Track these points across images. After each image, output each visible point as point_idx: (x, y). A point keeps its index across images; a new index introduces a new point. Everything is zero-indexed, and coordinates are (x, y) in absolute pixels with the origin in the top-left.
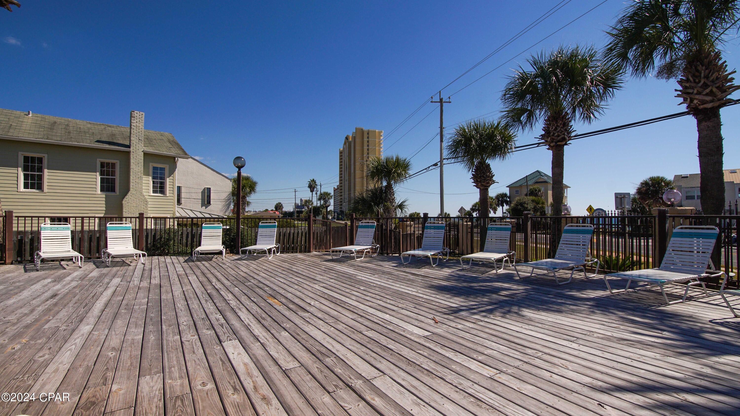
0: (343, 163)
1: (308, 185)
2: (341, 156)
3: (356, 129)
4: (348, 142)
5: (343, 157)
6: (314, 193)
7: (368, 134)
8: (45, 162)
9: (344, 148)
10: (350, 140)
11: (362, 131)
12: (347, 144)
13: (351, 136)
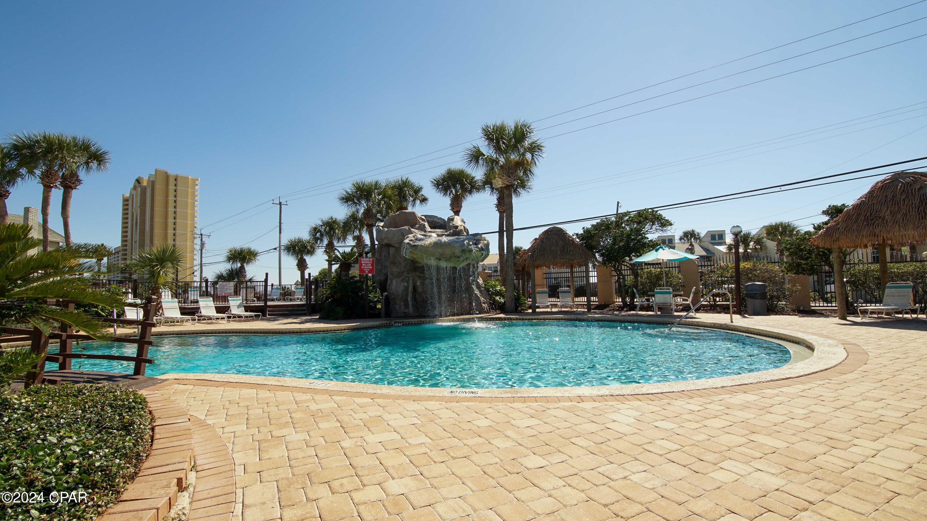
2: (126, 204)
3: (156, 171)
4: (140, 187)
7: (176, 180)
9: (131, 194)
10: (145, 184)
11: (167, 176)
13: (146, 179)
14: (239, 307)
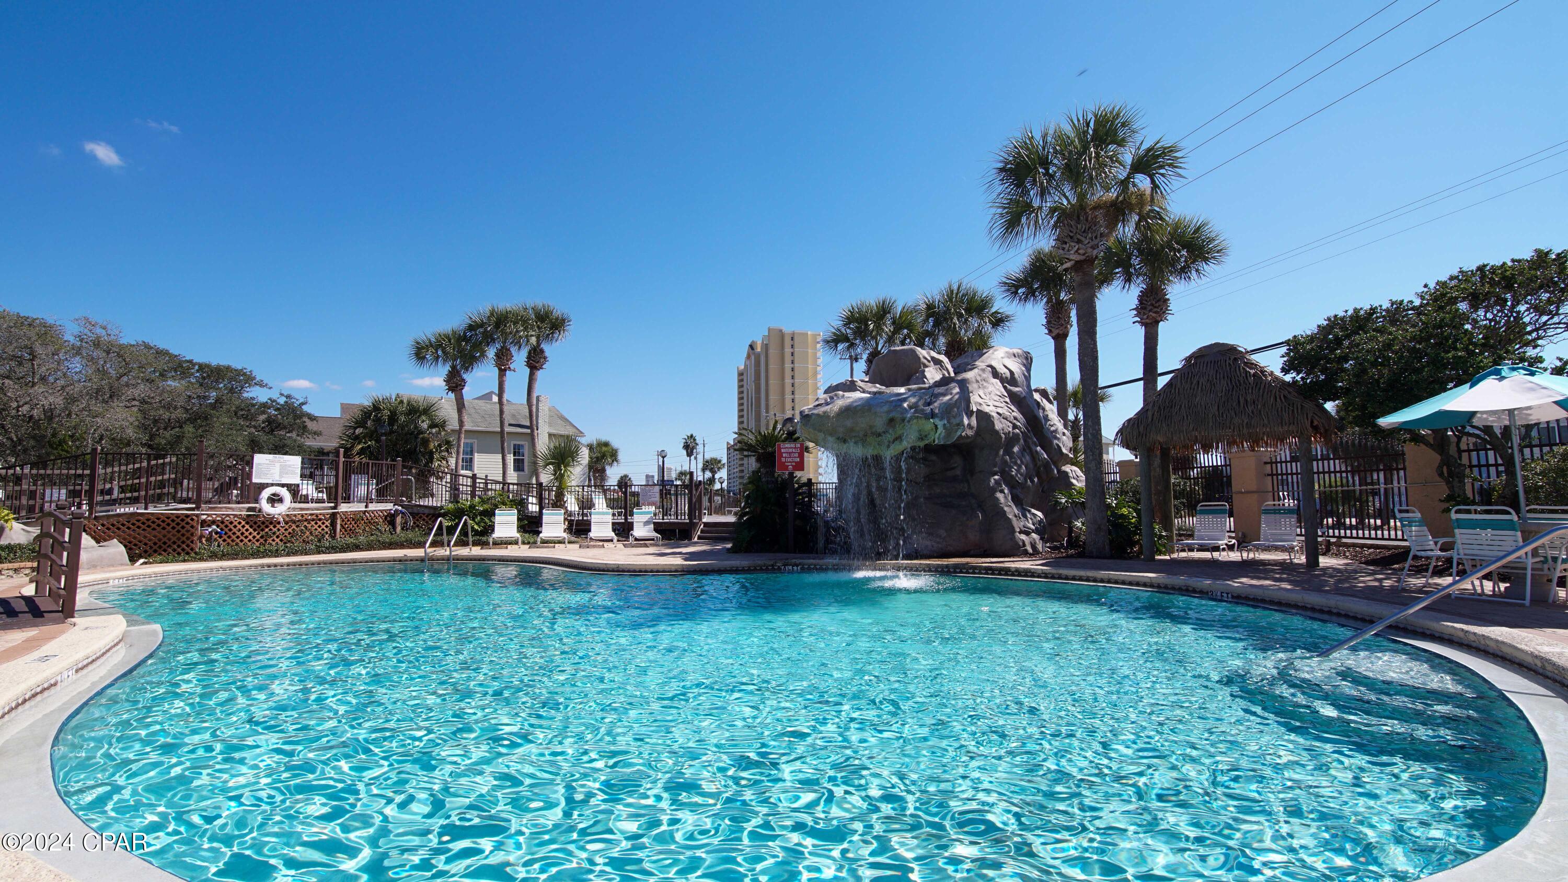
0: (745, 395)
1: (682, 445)
2: (740, 381)
3: (769, 329)
4: (754, 354)
5: (745, 383)
6: (693, 457)
7: (792, 339)
8: (475, 448)
9: (746, 366)
10: (759, 350)
11: (781, 335)
12: (753, 357)
13: (759, 342)
14: (646, 523)
